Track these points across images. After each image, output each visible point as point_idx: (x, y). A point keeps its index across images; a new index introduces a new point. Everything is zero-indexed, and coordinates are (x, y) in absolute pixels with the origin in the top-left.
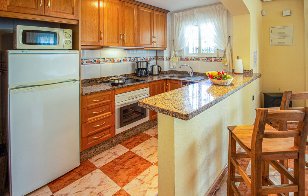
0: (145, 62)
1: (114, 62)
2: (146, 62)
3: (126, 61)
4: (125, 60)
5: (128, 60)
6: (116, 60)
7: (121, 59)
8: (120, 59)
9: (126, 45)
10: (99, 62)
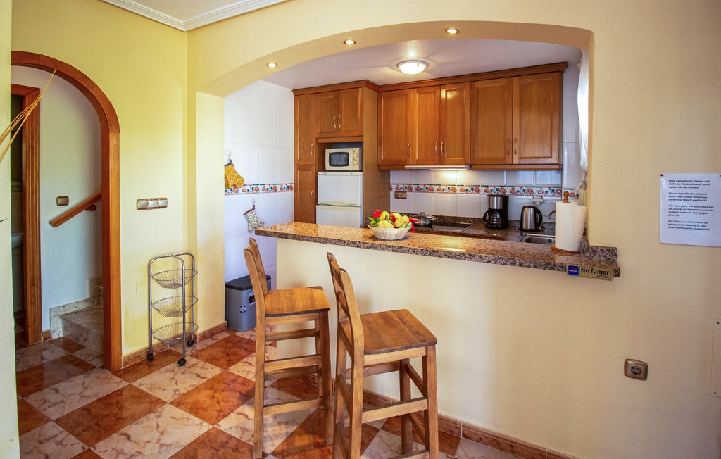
0: (497, 196)
1: (454, 191)
2: (500, 196)
3: (478, 192)
4: (476, 190)
5: (482, 192)
6: (458, 188)
7: (468, 188)
8: (466, 188)
9: (446, 162)
10: (432, 190)
